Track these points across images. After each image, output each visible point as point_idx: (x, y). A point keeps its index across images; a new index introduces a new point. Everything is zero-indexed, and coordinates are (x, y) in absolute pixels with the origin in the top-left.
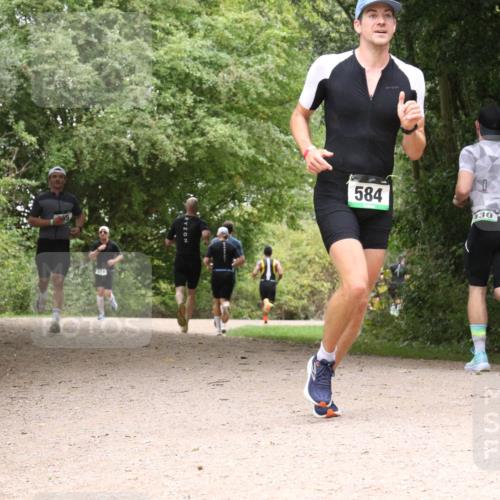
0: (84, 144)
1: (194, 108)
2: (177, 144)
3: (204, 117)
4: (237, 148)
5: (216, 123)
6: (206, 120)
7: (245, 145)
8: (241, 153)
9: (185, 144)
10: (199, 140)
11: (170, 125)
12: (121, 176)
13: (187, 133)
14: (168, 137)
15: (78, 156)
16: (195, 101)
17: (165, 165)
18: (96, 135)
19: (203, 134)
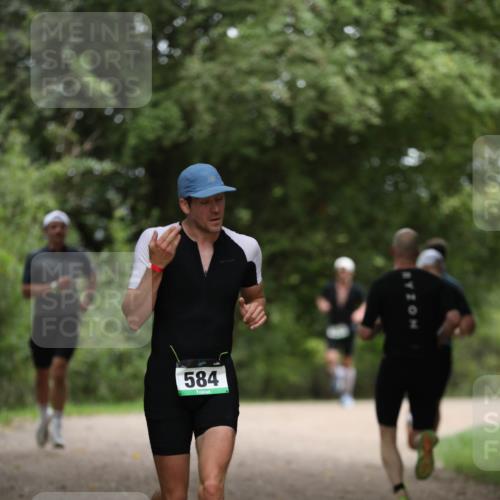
0: (197, 95)
1: (396, 24)
2: (363, 92)
3: (413, 42)
4: (472, 98)
5: (434, 53)
6: (418, 48)
7: (486, 91)
8: (479, 105)
9: (378, 93)
10: (403, 84)
11: (351, 59)
12: (263, 150)
13: (384, 71)
14: (349, 80)
15: (189, 115)
16: (398, 13)
17: (342, 132)
18: (219, 78)
19: (411, 73)
